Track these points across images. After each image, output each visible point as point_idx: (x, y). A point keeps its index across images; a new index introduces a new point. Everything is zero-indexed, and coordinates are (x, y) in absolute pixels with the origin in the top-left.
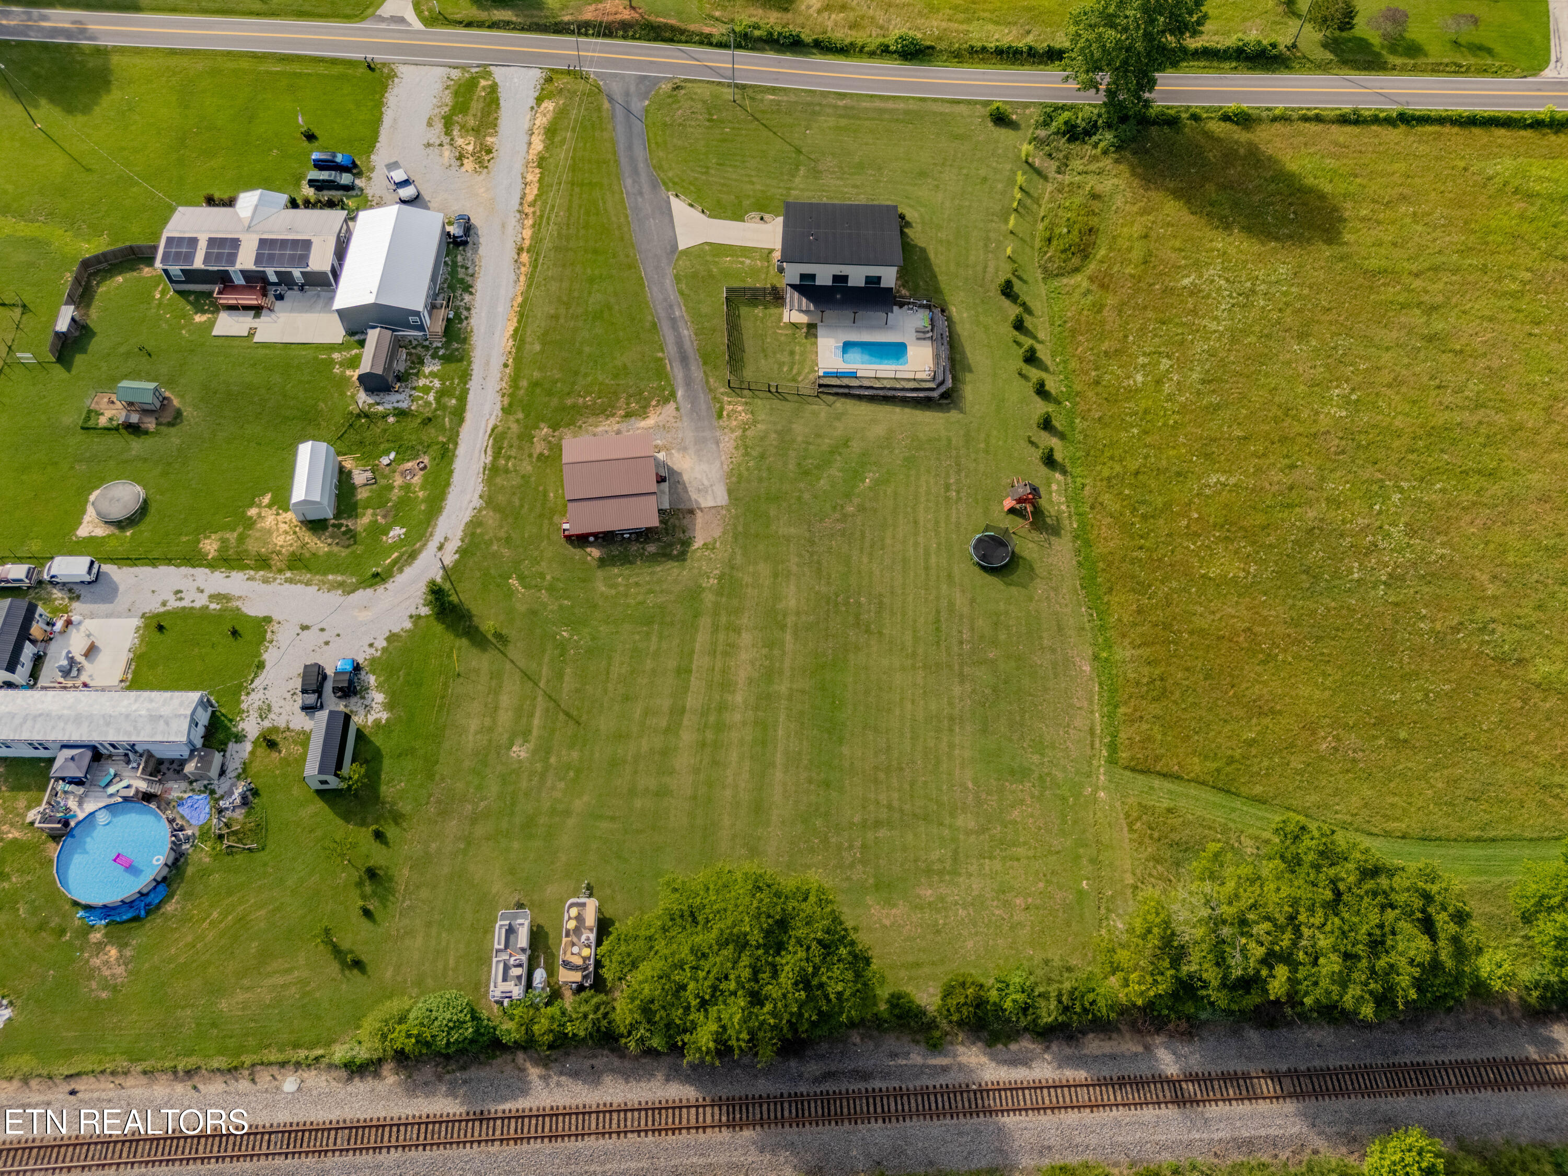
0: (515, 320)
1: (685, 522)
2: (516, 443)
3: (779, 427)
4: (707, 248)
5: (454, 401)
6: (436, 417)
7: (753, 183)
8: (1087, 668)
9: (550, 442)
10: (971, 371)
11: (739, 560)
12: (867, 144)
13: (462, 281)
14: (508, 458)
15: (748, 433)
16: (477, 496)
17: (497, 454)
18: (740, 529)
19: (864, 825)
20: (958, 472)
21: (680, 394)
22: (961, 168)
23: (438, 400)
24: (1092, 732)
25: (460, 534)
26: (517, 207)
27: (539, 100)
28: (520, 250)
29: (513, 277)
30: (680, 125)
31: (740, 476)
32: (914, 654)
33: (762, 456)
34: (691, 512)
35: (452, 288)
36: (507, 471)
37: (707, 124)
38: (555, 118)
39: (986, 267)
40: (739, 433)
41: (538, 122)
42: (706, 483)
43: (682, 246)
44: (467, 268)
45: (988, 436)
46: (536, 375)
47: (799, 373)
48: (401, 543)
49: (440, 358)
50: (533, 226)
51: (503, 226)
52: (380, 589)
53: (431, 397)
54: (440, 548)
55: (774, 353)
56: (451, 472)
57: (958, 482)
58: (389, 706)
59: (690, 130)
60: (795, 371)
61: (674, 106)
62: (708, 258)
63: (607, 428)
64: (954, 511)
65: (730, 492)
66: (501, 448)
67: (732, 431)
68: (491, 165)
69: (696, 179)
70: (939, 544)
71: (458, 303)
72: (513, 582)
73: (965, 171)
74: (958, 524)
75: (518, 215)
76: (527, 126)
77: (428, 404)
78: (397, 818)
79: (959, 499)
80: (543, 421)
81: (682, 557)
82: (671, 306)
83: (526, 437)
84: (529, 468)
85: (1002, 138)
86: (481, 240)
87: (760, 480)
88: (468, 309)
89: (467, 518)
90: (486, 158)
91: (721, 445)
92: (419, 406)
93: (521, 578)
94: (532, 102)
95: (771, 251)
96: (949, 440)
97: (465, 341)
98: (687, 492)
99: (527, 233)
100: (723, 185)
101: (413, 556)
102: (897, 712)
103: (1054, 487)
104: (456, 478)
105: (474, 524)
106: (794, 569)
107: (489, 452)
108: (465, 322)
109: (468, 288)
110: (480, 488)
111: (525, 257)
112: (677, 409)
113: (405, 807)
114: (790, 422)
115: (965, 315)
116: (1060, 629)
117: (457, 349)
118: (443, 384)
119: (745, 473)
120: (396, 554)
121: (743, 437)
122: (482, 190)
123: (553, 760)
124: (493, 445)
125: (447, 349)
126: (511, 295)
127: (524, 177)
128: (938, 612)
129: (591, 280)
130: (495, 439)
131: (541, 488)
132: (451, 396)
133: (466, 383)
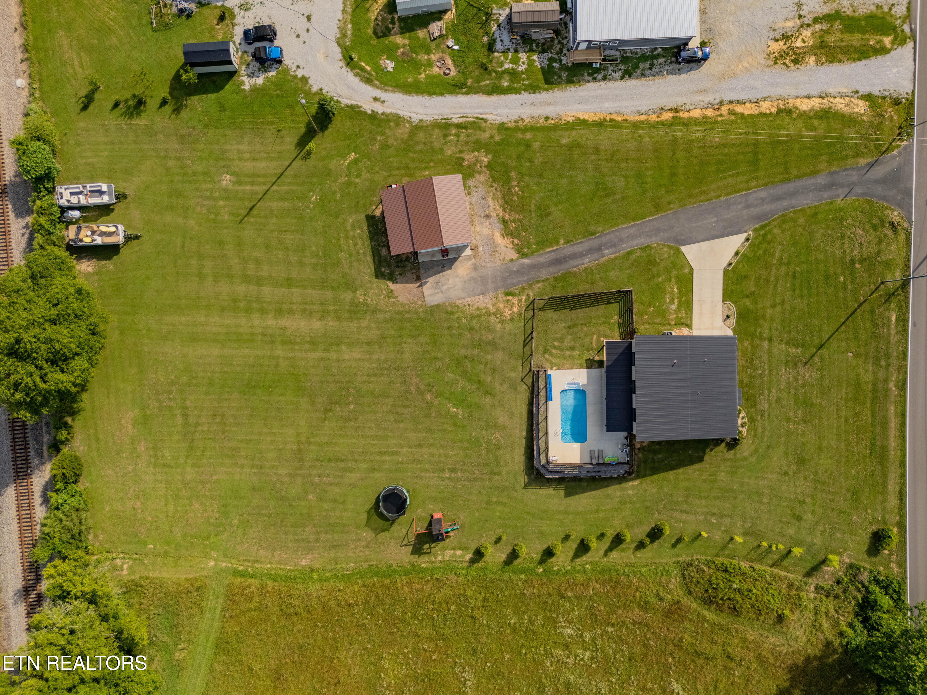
0: (596, 119)
1: (409, 275)
2: (471, 139)
3: (498, 341)
4: (686, 270)
5: (506, 84)
6: (490, 73)
7: (773, 306)
8: (304, 562)
9: (475, 165)
11: (380, 316)
12: (838, 410)
13: (635, 67)
14: (457, 135)
15: (492, 318)
16: (421, 117)
17: (459, 126)
18: (407, 316)
19: (184, 408)
20: (468, 480)
21: (526, 261)
22: (812, 497)
23: (506, 72)
24: (257, 561)
25: (388, 111)
26: (727, 98)
27: (868, 97)
28: (676, 110)
29: (644, 109)
30: (843, 235)
31: (452, 313)
32: (310, 443)
33: (471, 329)
34: (418, 279)
35: (625, 59)
36: (445, 136)
37: (848, 259)
38: (843, 115)
39: (687, 513)
40: (492, 310)
41: (838, 100)
42: (444, 288)
43: (684, 249)
44: (651, 69)
45: (505, 504)
46: (537, 145)
47: (551, 354)
48: (380, 70)
49: (550, 66)
50: (705, 117)
51: (703, 91)
52: (342, 64)
53: (507, 66)
54: (376, 99)
55: (572, 334)
56: (442, 94)
57: (459, 479)
58: (254, 89)
59: (838, 244)
60: (554, 351)
61: (868, 227)
62: (674, 273)
63: (492, 207)
64: (432, 475)
65: (437, 306)
66: (466, 128)
67: (494, 305)
68: (779, 66)
69: (773, 255)
70: (401, 463)
71: (610, 69)
72: (353, 156)
73: (809, 500)
74: (419, 477)
75: (718, 101)
76: (831, 90)
77: (501, 64)
78: (177, 110)
79: (443, 479)
80: (493, 156)
81: (379, 275)
82: (614, 246)
83: (478, 146)
84: (449, 152)
85: (857, 538)
86: (684, 76)
87: (449, 328)
88: (604, 78)
89: (401, 113)
90: (787, 61)
91: (480, 297)
92: (498, 58)
93: (356, 161)
94: (864, 90)
95: (690, 326)
96: (499, 473)
97: (570, 81)
98: (435, 274)
99: (696, 114)
100: (767, 280)
101: (368, 81)
102: (265, 430)
103: (459, 553)
104: (437, 99)
105: (397, 120)
106: (375, 357)
107: (461, 120)
108: (590, 78)
109: (628, 74)
110: (429, 118)
111: (667, 116)
112: (512, 260)
113: (184, 114)
114: (504, 349)
115: (630, 492)
116: (334, 547)
117: (560, 77)
118: (522, 72)
119: (455, 317)
120: (368, 68)
121: (489, 314)
122: (746, 64)
123: (221, 203)
124: (468, 122)
125: (560, 69)
126: (622, 110)
127: (764, 99)
128: (343, 460)
129: (639, 176)
130: (474, 122)
131: (432, 164)
132: (511, 81)
133: (525, 90)
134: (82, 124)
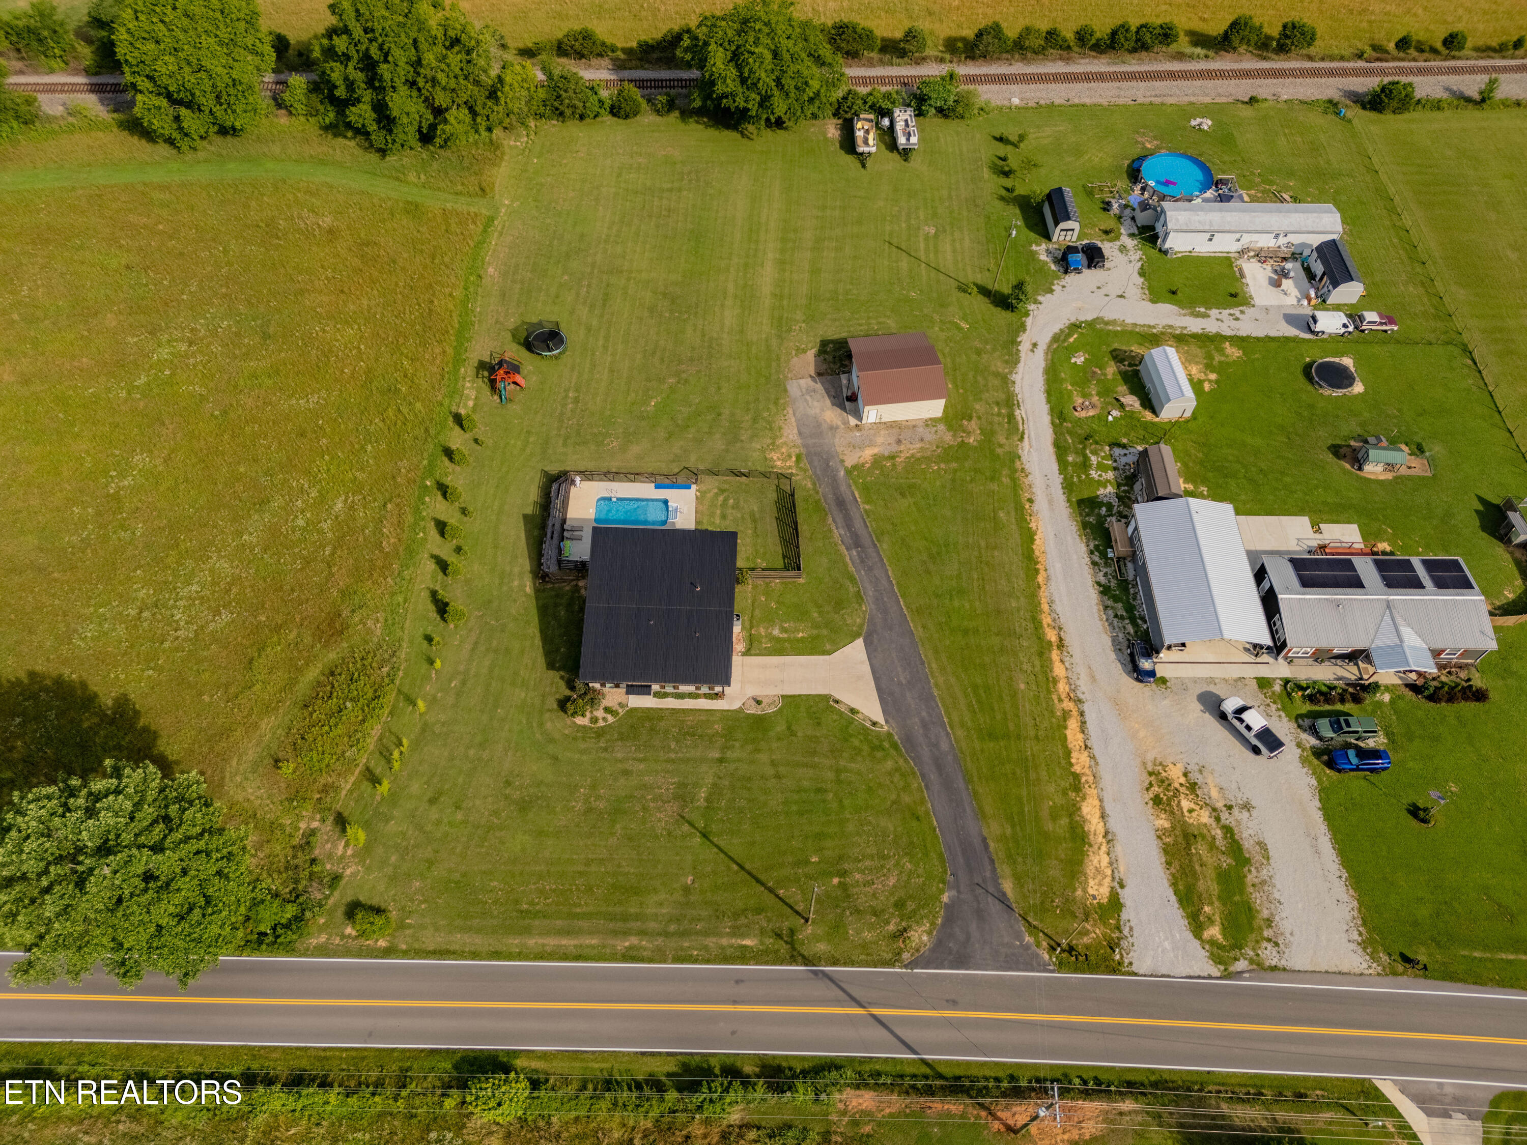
0: (1037, 553)
1: (825, 367)
2: (996, 427)
3: (738, 445)
4: (828, 647)
5: (1070, 459)
6: (1081, 443)
7: (773, 763)
8: (491, 270)
9: (964, 431)
10: (525, 517)
11: (774, 342)
12: (601, 861)
13: (1116, 599)
14: (999, 414)
15: (769, 441)
16: (1018, 382)
17: (1011, 417)
18: (774, 364)
19: (680, 190)
20: (562, 414)
21: (842, 473)
23: (1086, 458)
24: (501, 234)
25: (1022, 354)
26: (1086, 707)
27: (1115, 904)
28: (1061, 645)
29: (1058, 607)
30: (884, 857)
31: (776, 403)
32: (629, 279)
33: (755, 420)
34: (819, 374)
35: (1124, 584)
36: (998, 404)
37: (846, 866)
38: (1081, 863)
39: (473, 650)
40: (779, 441)
41: (1105, 860)
42: (808, 398)
43: (860, 642)
44: (1116, 616)
45: (523, 450)
46: (994, 487)
47: (717, 495)
48: (1072, 350)
49: (1101, 504)
50: (1055, 681)
51: (1093, 679)
52: (1073, 320)
53: (1094, 459)
54: (1035, 345)
55: (743, 518)
56: (1049, 401)
57: (564, 406)
58: (1033, 254)
59: (872, 850)
60: (721, 498)
61: (901, 893)
62: (825, 632)
63: (912, 446)
64: (574, 381)
65: (786, 391)
66: (1009, 422)
67: (785, 443)
68: (1147, 780)
69: (852, 759)
70: (593, 354)
71: (1109, 570)
72: (965, 326)
74: (572, 369)
75: (1081, 696)
76: (1119, 849)
77: (1095, 453)
78: (1002, 198)
79: (567, 391)
80: (976, 448)
81: (824, 344)
82: (862, 561)
83: (988, 434)
84: (977, 407)
86: (1113, 656)
87: (757, 400)
88: (1094, 563)
89: (1021, 366)
90: (1156, 789)
91: (796, 431)
92: (1102, 450)
93: (959, 328)
94: (1126, 895)
95: (747, 653)
96: (565, 444)
97: (1085, 525)
98: (825, 389)
99: (1059, 670)
100: (814, 753)
101: (1056, 338)
102: (648, 246)
103: (471, 403)
104: (1042, 397)
105: (1014, 360)
106: (725, 336)
107: (1019, 418)
108: (1092, 547)
109: (1105, 591)
110: (1017, 389)
111: (1052, 636)
112: (843, 461)
113: (999, 205)
114: (727, 451)
115: (516, 583)
116: (503, 295)
117: (1088, 515)
118: (1088, 475)
119: (771, 406)
120: (1071, 340)
121: (774, 438)
122: (1142, 734)
123: (904, 225)
124: (1017, 423)
125: (1099, 515)
126: (1053, 583)
127: (1093, 757)
128: (604, 305)
129: (961, 592)
130: (1018, 429)
131: (961, 391)
132: (1075, 464)
133: (1065, 479)
134: (978, 136)
